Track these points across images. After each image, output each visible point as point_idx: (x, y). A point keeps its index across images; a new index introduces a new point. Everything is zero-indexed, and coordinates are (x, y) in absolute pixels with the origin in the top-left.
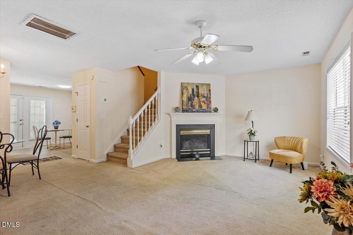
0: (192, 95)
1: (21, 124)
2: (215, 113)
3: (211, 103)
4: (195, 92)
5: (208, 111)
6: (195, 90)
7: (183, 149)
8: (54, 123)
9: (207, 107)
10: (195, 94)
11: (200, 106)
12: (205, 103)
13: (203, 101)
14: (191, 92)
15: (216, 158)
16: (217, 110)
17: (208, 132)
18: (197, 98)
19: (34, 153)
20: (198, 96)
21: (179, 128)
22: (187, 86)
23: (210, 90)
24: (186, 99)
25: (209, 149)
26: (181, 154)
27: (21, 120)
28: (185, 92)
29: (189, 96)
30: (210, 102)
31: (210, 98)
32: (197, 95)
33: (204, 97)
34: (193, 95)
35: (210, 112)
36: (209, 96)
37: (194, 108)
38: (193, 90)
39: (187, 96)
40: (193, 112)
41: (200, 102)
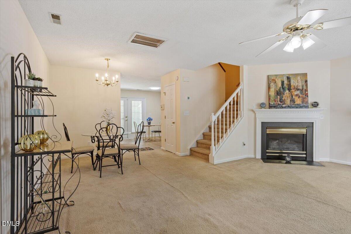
0: (281, 88)
1: (126, 120)
2: (314, 109)
3: (308, 96)
4: (285, 85)
5: (304, 105)
6: (286, 82)
7: (269, 149)
8: (148, 120)
9: (303, 102)
10: (285, 87)
11: (293, 101)
12: (299, 97)
13: (297, 95)
14: (280, 85)
15: (314, 163)
16: (318, 105)
17: (304, 131)
18: (288, 91)
19: (135, 144)
20: (289, 89)
21: (265, 126)
22: (275, 79)
23: (306, 81)
24: (274, 93)
25: (305, 152)
26: (267, 154)
27: (126, 117)
28: (272, 85)
29: (278, 90)
30: (307, 95)
31: (306, 90)
32: (288, 88)
33: (298, 90)
34: (283, 89)
35: (307, 107)
36: (305, 88)
37: (284, 104)
38: (283, 83)
39: (275, 90)
40: (282, 108)
41: (292, 96)
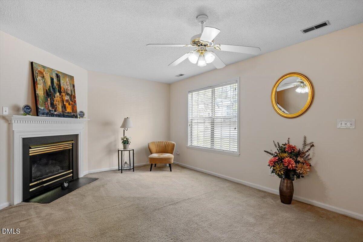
0: (51, 88)
2: (81, 119)
3: (76, 104)
4: (55, 84)
5: (74, 115)
6: (55, 80)
7: (33, 180)
9: (73, 110)
10: (55, 88)
11: (64, 107)
12: (69, 104)
13: (67, 101)
14: (49, 83)
15: (81, 181)
16: (84, 115)
18: (59, 93)
20: (60, 92)
21: (27, 143)
22: (42, 71)
23: (74, 86)
24: (43, 93)
25: (72, 171)
26: (30, 190)
28: (40, 80)
29: (47, 89)
30: (75, 102)
31: (75, 97)
32: (58, 90)
33: (68, 94)
34: (54, 89)
35: (76, 117)
36: (73, 93)
37: (55, 111)
38: (52, 80)
39: (44, 89)
40: (53, 116)
41: (63, 102)
